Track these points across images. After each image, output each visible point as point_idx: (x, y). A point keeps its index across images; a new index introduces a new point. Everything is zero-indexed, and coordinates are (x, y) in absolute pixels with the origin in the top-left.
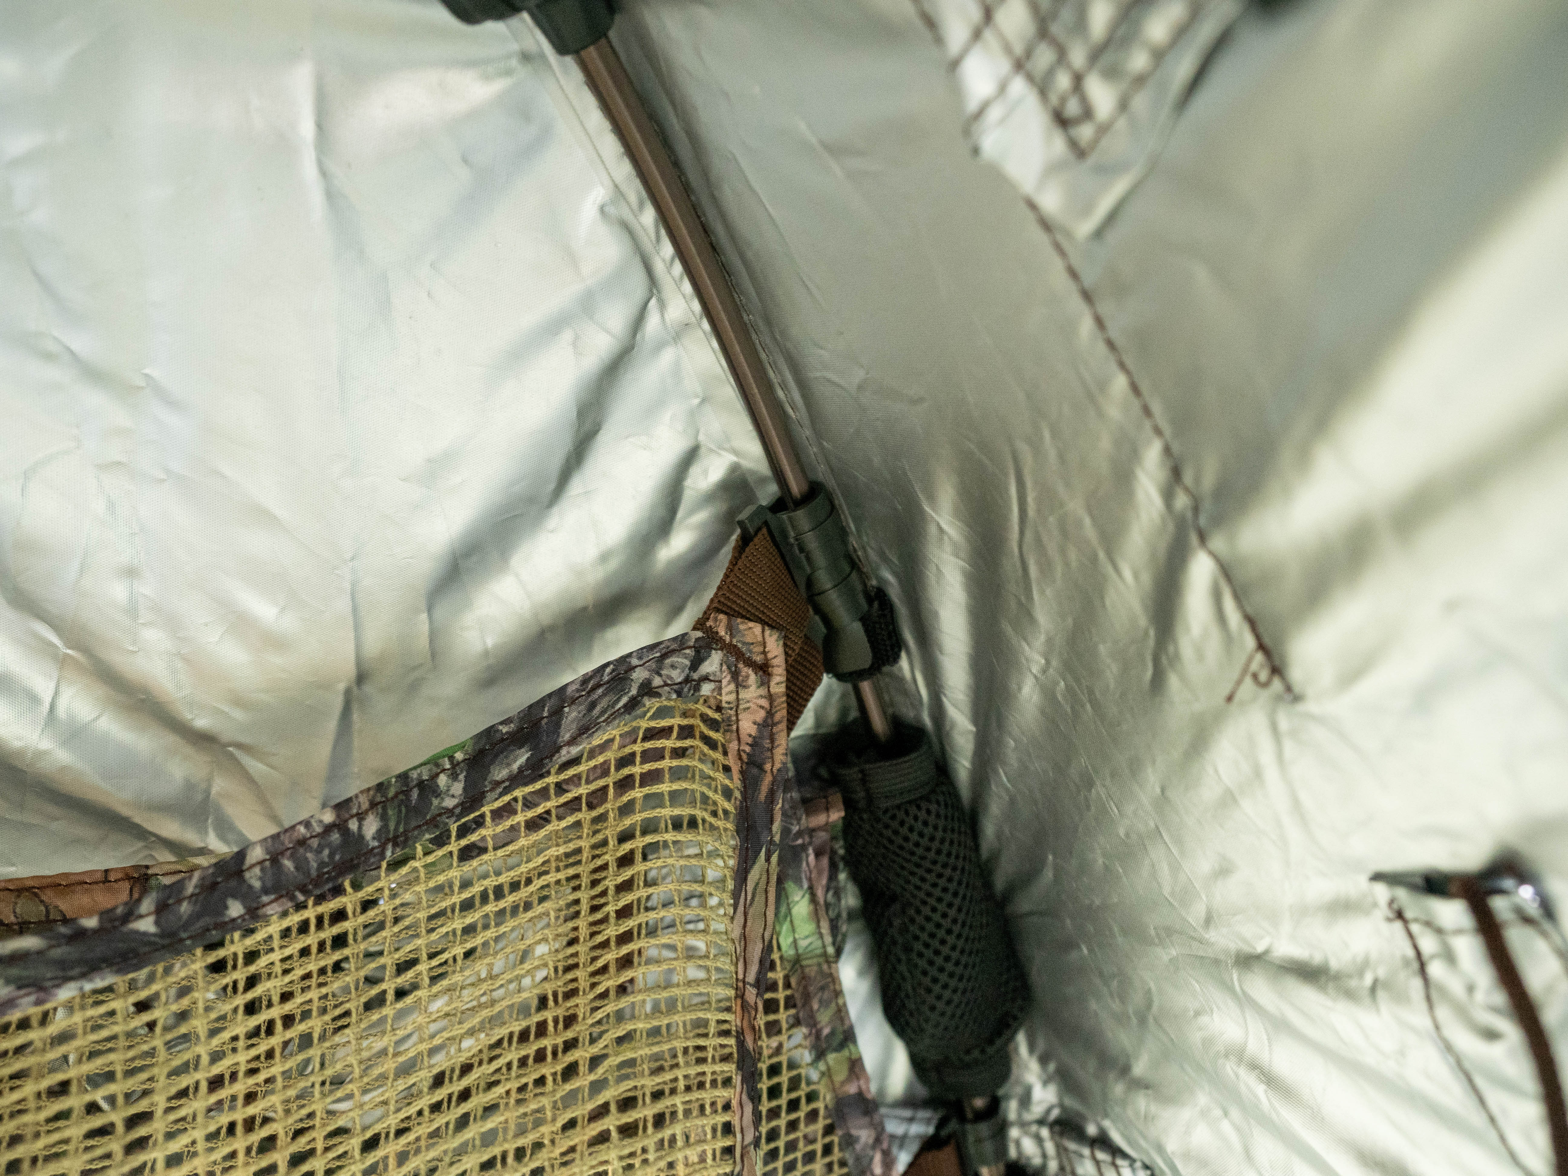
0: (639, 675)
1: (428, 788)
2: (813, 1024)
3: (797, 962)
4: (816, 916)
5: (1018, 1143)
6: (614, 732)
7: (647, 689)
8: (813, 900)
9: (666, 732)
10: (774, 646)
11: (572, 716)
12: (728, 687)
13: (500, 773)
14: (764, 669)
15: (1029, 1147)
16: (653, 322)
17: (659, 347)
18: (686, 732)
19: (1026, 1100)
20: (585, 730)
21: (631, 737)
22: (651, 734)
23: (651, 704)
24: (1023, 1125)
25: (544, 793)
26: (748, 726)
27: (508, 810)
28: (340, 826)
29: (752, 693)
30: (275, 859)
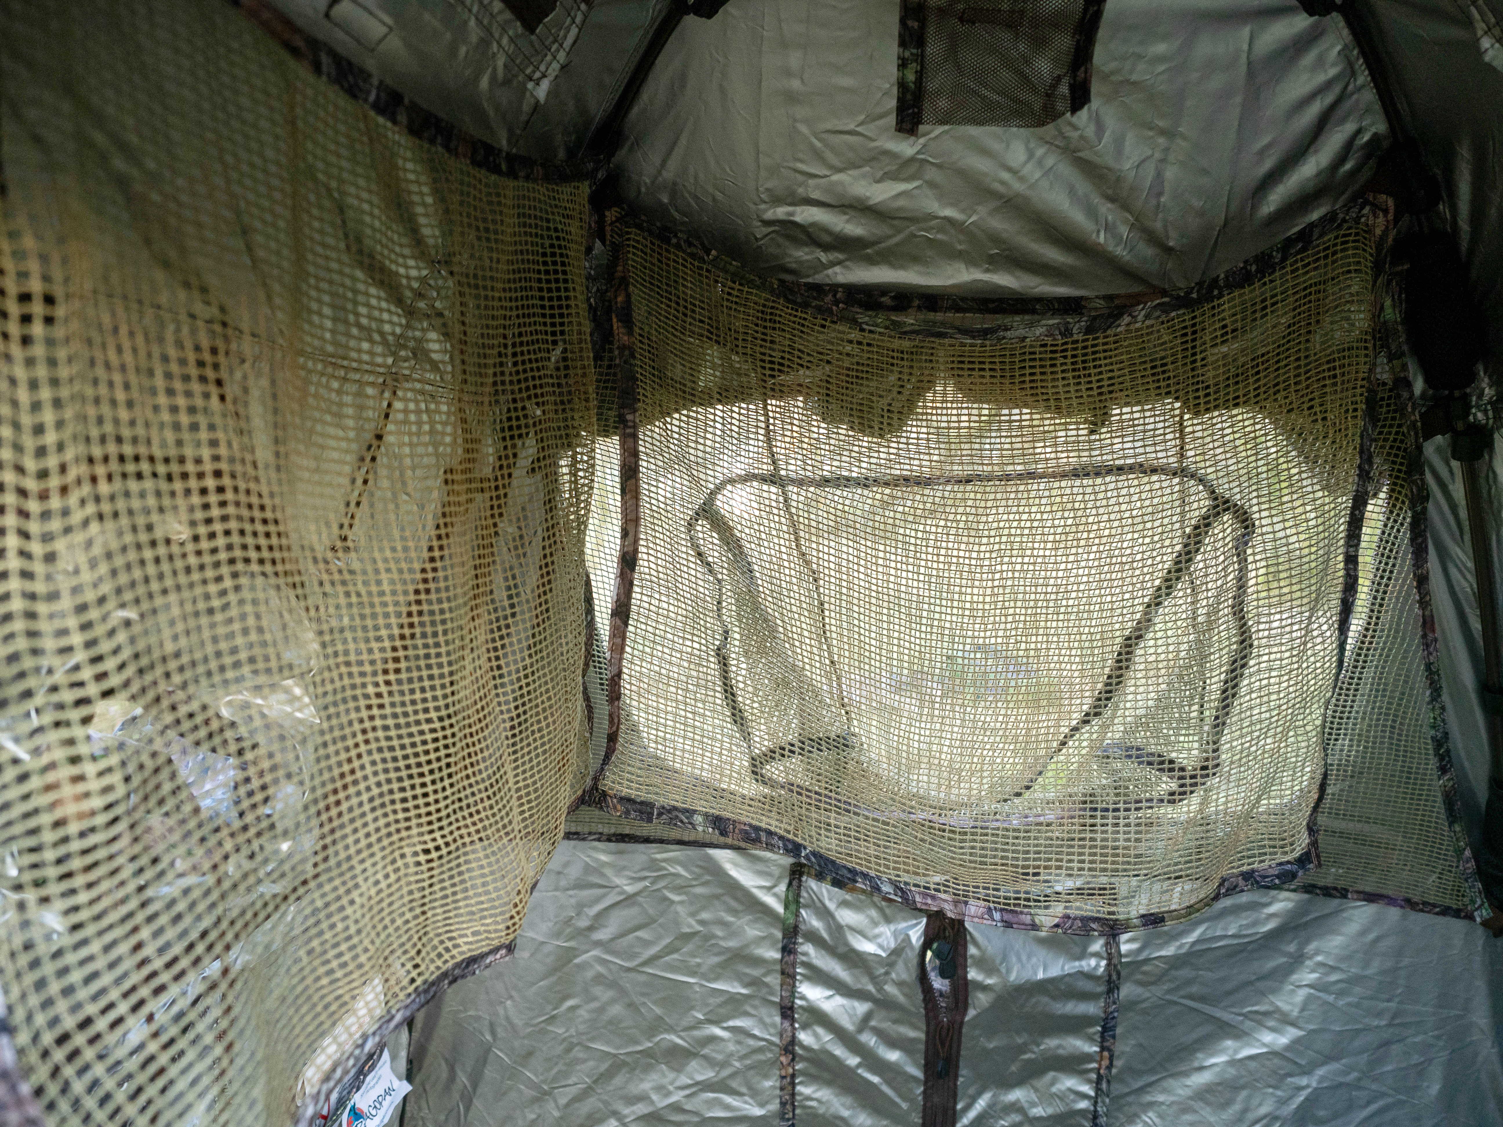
0: (1341, 216)
1: (1270, 256)
2: (1389, 348)
3: (1385, 322)
4: (1394, 306)
5: (1475, 415)
6: (1332, 236)
7: (1344, 221)
8: (1393, 300)
9: (1350, 235)
10: (1391, 202)
11: (1316, 233)
12: (1371, 218)
13: (1293, 251)
14: (1386, 211)
15: (1480, 416)
16: (1351, 87)
17: (1352, 94)
18: (1357, 234)
19: (1481, 396)
20: (1321, 236)
21: (1336, 238)
22: (1344, 236)
23: (1345, 226)
24: (1478, 407)
25: (1308, 257)
26: (1378, 232)
27: (1296, 262)
28: (1244, 268)
29: (1381, 219)
30: (1227, 277)
